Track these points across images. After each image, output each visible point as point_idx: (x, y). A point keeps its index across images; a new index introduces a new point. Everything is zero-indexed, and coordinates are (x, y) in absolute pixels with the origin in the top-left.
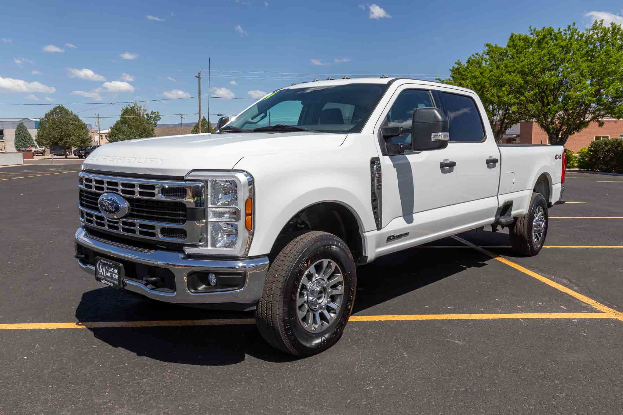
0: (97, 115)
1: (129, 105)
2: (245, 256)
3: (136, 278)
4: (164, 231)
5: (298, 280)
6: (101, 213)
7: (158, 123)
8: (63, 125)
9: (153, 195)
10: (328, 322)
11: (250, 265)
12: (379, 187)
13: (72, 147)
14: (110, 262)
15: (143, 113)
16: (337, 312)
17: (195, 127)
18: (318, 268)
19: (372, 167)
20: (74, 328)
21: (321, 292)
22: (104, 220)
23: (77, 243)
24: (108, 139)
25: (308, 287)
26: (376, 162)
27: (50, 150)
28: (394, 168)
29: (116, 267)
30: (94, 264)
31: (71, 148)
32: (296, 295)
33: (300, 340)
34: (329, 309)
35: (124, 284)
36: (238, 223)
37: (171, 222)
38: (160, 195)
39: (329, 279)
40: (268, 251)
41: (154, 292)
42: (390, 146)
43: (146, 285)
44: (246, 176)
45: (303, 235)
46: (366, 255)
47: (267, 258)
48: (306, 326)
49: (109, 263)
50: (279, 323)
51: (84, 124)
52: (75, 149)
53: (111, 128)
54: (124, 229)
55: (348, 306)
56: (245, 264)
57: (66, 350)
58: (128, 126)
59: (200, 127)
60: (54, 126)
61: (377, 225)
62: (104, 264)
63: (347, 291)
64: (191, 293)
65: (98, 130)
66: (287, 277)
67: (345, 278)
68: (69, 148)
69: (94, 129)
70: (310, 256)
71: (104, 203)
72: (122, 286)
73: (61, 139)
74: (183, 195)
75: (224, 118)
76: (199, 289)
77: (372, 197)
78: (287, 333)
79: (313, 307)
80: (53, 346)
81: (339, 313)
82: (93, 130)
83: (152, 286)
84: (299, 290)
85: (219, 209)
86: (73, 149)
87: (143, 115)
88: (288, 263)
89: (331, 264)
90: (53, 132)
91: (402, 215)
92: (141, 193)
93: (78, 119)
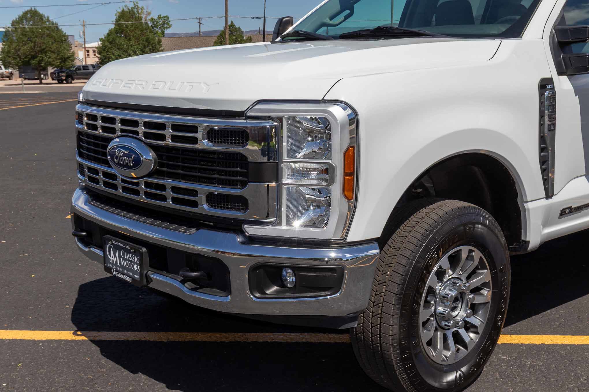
0: (82, 21)
1: (126, 6)
2: (342, 241)
3: (168, 272)
4: (212, 199)
5: (423, 280)
6: (112, 168)
7: (167, 31)
8: (36, 37)
9: (195, 141)
10: (465, 346)
11: (348, 256)
12: (552, 128)
13: (49, 68)
14: (127, 245)
15: (146, 17)
16: (481, 331)
17: (219, 37)
18: (454, 261)
19: (541, 95)
20: (70, 339)
21: (456, 299)
22: (116, 180)
23: (75, 214)
24: (97, 55)
25: (437, 292)
26: (548, 87)
27: (20, 73)
28: (576, 96)
29: (136, 252)
30: (102, 247)
31: (47, 69)
32: (419, 304)
33: (423, 377)
34: (468, 327)
35: (149, 280)
36: (332, 187)
37: (223, 184)
38: (205, 141)
39: (468, 278)
40: (378, 234)
41: (196, 295)
42: (569, 58)
43: (183, 282)
44: (344, 109)
45: (430, 206)
46: (527, 240)
47: (376, 244)
48: (432, 353)
49: (125, 246)
50: (392, 349)
51: (64, 36)
52: (53, 71)
53: (101, 40)
54: (147, 195)
55: (498, 323)
56: (341, 255)
57: (62, 375)
58: (126, 36)
59: (227, 36)
60: (25, 39)
61: (546, 190)
62: (117, 248)
63: (496, 297)
64: (254, 299)
65: (83, 43)
66: (406, 276)
67: (494, 276)
68: (45, 69)
69: (77, 41)
70: (443, 241)
71: (117, 153)
72: (145, 282)
73: (34, 57)
74: (243, 141)
75: (285, 19)
76: (268, 292)
77: (540, 143)
78: (404, 365)
79: (444, 323)
80: (42, 368)
81: (484, 332)
82: (76, 44)
83: (192, 284)
84: (424, 295)
85: (299, 164)
86: (50, 70)
87: (146, 20)
88: (408, 254)
89: (474, 253)
90: (22, 46)
91: (585, 174)
92: (174, 138)
93: (57, 28)
